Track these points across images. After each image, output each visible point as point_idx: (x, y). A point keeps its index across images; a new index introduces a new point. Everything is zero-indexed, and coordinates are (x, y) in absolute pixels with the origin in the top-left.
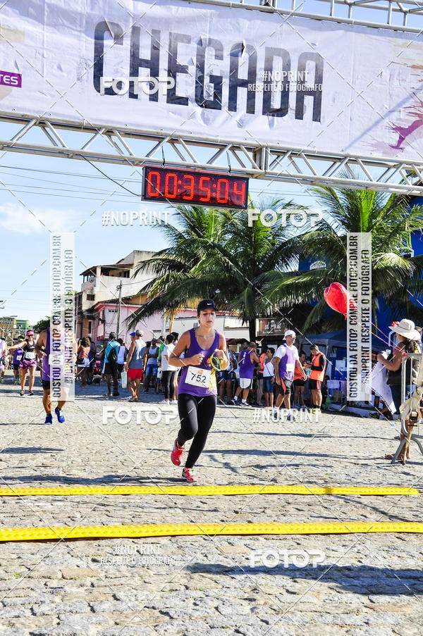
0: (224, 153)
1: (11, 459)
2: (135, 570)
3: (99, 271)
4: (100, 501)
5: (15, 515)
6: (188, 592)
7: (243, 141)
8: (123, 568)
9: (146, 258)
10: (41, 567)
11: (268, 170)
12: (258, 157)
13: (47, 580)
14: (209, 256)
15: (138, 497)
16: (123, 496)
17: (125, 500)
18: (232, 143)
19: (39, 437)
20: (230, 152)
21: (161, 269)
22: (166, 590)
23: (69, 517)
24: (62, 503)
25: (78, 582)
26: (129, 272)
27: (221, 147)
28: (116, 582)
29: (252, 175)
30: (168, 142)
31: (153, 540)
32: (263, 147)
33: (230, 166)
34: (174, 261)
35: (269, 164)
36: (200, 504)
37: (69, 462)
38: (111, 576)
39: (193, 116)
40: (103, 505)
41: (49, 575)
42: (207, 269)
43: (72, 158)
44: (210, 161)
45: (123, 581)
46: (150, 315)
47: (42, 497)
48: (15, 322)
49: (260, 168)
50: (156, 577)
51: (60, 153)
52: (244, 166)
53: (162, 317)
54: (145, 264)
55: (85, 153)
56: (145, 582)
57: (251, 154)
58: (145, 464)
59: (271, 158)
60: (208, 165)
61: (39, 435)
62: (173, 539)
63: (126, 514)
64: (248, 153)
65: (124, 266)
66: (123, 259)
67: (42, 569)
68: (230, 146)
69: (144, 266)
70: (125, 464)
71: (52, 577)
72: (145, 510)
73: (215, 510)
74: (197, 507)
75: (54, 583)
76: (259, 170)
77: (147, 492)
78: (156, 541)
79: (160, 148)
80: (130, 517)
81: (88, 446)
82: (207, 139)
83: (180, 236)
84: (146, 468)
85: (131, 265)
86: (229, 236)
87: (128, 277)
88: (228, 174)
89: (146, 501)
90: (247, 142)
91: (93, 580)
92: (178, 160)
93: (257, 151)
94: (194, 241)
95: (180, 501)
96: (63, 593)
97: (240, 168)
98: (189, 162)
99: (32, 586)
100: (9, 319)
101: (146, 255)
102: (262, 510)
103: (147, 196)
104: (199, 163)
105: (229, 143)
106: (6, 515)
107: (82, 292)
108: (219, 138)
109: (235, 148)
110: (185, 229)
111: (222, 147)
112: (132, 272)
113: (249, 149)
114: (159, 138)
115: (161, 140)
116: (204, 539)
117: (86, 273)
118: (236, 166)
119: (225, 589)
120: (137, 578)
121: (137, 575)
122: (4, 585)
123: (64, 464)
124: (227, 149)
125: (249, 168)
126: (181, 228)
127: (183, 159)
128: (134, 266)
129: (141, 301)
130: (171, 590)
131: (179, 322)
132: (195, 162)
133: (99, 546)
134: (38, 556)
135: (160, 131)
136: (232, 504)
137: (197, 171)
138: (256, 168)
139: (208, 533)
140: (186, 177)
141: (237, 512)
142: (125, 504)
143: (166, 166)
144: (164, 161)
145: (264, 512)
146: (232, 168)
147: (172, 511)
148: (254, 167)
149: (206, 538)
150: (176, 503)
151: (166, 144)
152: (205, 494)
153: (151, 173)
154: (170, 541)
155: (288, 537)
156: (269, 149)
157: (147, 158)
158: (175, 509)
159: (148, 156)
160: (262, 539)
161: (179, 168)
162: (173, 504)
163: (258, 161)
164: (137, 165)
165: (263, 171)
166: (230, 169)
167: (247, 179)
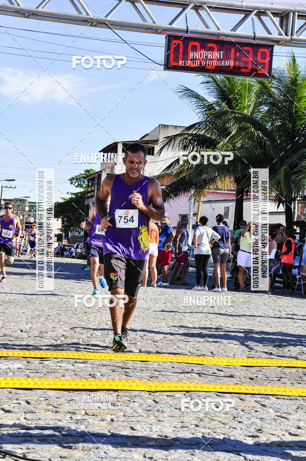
0: (249, 19)
1: (31, 331)
2: (149, 412)
3: (120, 147)
4: (120, 365)
5: (39, 371)
6: (197, 428)
7: (270, 6)
8: (140, 411)
9: (172, 132)
10: (66, 406)
11: (295, 37)
12: (284, 23)
13: (71, 415)
14: (241, 130)
15: (156, 364)
16: (142, 363)
17: (143, 365)
18: (257, 8)
19: (57, 314)
20: (256, 18)
21: (188, 146)
22: (178, 427)
23: (90, 375)
24: (83, 365)
25: (100, 418)
26: (153, 149)
27: (245, 13)
28: (133, 419)
29: (278, 42)
30: (192, 8)
31: (168, 394)
32: (291, 11)
33: (254, 33)
34: (204, 136)
35: (296, 30)
36: (216, 371)
37: (89, 335)
38: (128, 415)
40: (123, 368)
41: (74, 411)
42: (239, 145)
43: (95, 26)
44: (235, 29)
45: (139, 418)
46: (176, 195)
47: (64, 360)
48: (27, 204)
49: (286, 34)
50: (169, 418)
51: (83, 21)
52: (270, 33)
53: (190, 200)
54: (170, 140)
55: (109, 21)
56: (159, 421)
57: (277, 20)
58: (164, 339)
60: (233, 32)
61: (57, 312)
62: (187, 394)
63: (143, 375)
64: (273, 18)
65: (148, 142)
66: (147, 135)
67: (67, 407)
68: (255, 12)
69: (170, 141)
70: (144, 338)
71: (76, 412)
72: (162, 373)
73: (232, 376)
74: (213, 373)
75: (79, 417)
76: (285, 37)
77: (165, 360)
78: (171, 395)
79: (183, 15)
80: (148, 377)
81: (107, 323)
82: (231, 5)
83: (210, 107)
84: (164, 342)
85: (156, 141)
86: (265, 108)
87: (153, 154)
88: (253, 41)
89: (163, 367)
90: (274, 6)
91: (113, 417)
92: (201, 28)
93: (283, 16)
94: (225, 113)
95: (196, 369)
96: (86, 423)
97: (266, 35)
98: (213, 29)
99: (59, 418)
100: (21, 200)
101: (173, 130)
102: (278, 379)
103: (169, 66)
104: (223, 31)
105: (255, 8)
106: (31, 371)
107: (101, 171)
108: (244, 4)
109: (261, 13)
110: (215, 100)
111: (247, 12)
112: (157, 148)
113: (275, 14)
114: (183, 5)
115: (184, 7)
116: (217, 395)
117: (106, 150)
118: (261, 33)
119: (232, 429)
120: (152, 418)
121: (152, 415)
122: (35, 416)
123: (84, 336)
124: (252, 15)
125: (275, 35)
126: (211, 99)
127: (207, 27)
128: (160, 141)
129: (167, 181)
130: (182, 427)
131: (208, 205)
132: (219, 29)
133: (118, 396)
134: (63, 399)
136: (248, 373)
137: (221, 38)
138: (282, 35)
139: (220, 391)
140: (209, 45)
141: (252, 379)
142: (143, 369)
143: (189, 35)
144: (187, 30)
145: (279, 380)
146: (256, 35)
147: (189, 375)
148: (280, 34)
149: (218, 394)
150: (192, 370)
151: (189, 11)
152: (222, 364)
153: (174, 42)
154: (185, 395)
155: (299, 398)
156: (297, 14)
157: (170, 26)
158: (192, 374)
159: (171, 24)
160: (273, 398)
161: (202, 36)
162: (190, 370)
163: (284, 27)
164: (160, 33)
165: (289, 37)
166: (255, 36)
167: (272, 46)
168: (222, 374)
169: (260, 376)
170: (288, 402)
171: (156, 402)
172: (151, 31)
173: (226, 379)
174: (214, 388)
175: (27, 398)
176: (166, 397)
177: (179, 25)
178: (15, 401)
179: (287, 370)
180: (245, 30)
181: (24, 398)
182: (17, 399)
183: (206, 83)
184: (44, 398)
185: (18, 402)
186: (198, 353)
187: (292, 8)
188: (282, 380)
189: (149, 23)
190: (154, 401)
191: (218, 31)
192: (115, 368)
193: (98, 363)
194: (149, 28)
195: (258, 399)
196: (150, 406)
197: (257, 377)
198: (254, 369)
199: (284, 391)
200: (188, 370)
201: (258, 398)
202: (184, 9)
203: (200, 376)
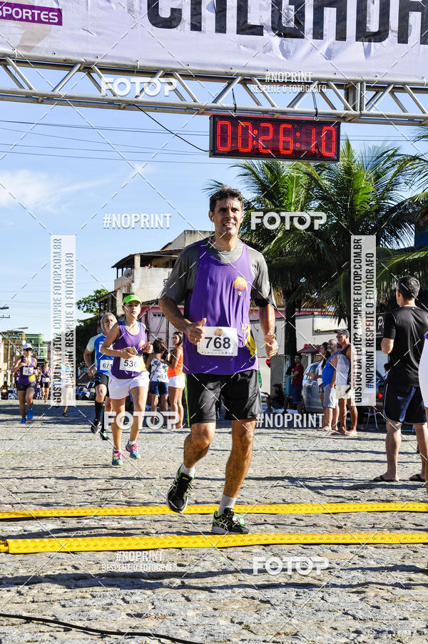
7: (332, 77)
11: (365, 111)
12: (351, 95)
18: (318, 79)
29: (344, 118)
30: (239, 83)
31: (244, 549)
32: (356, 82)
33: (316, 109)
35: (365, 103)
39: (268, 48)
43: (124, 109)
44: (293, 104)
49: (354, 108)
51: (109, 103)
52: (333, 108)
55: (139, 102)
57: (342, 92)
59: (368, 95)
60: (290, 109)
62: (266, 548)
64: (338, 91)
65: (171, 252)
68: (316, 83)
73: (315, 526)
74: (292, 523)
76: (353, 112)
78: (247, 550)
79: (229, 91)
88: (314, 118)
90: (338, 77)
92: (252, 105)
93: (349, 88)
95: (271, 519)
97: (329, 110)
98: (266, 106)
103: (216, 151)
104: (278, 107)
105: (314, 80)
107: (115, 292)
109: (324, 83)
113: (339, 86)
114: (228, 79)
115: (230, 81)
116: (303, 548)
118: (324, 108)
125: (340, 110)
127: (258, 104)
132: (273, 106)
135: (228, 70)
136: (334, 520)
137: (275, 117)
138: (350, 110)
139: (305, 542)
140: (263, 125)
141: (340, 527)
142: (205, 522)
143: (238, 114)
144: (236, 108)
145: (373, 527)
146: (319, 111)
147: (263, 527)
148: (346, 109)
149: (304, 546)
150: (265, 521)
151: (236, 85)
152: (300, 512)
153: (220, 123)
154: (264, 549)
155: (402, 546)
156: (365, 85)
157: (214, 105)
158: (266, 525)
159: (215, 101)
160: (371, 548)
161: (253, 115)
162: (262, 521)
163: (351, 100)
164: (203, 114)
165: (358, 112)
166: (317, 112)
167: (339, 124)
168: (302, 523)
169: (349, 524)
170: (390, 551)
171: (231, 560)
172: (191, 111)
173: (309, 529)
174: (297, 539)
175: (73, 563)
176: (242, 554)
177: (226, 102)
178: (60, 567)
179: (380, 516)
180: (305, 106)
181: (70, 563)
182: (61, 565)
183: (244, 175)
184: (94, 561)
185: (63, 567)
186: (268, 501)
187: (359, 78)
188: (376, 526)
189: (189, 102)
190: (228, 558)
191: (273, 108)
192: (171, 523)
193: (149, 518)
194: (188, 108)
195: (354, 550)
196: (224, 565)
197: (345, 525)
198: (340, 517)
199: (382, 539)
200: (260, 522)
201: (353, 548)
202: (229, 85)
203: (276, 527)
